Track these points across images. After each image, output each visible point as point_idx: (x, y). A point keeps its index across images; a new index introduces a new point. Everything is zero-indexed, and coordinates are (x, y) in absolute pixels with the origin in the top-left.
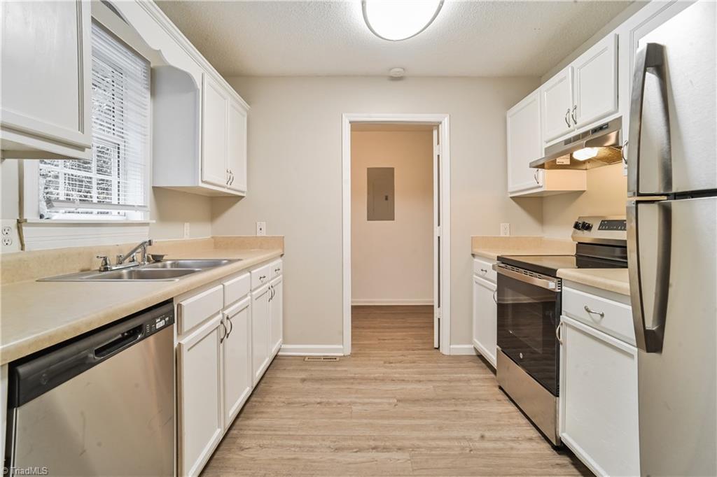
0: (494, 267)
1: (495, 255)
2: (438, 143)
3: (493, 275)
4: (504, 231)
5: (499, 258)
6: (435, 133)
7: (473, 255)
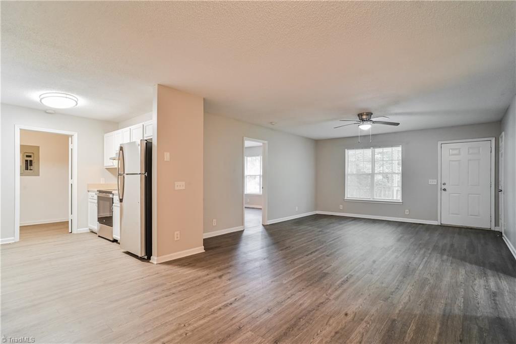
0: (96, 194)
1: (96, 190)
2: (72, 143)
3: (96, 197)
4: (102, 181)
5: (98, 191)
6: (70, 139)
7: (88, 191)
